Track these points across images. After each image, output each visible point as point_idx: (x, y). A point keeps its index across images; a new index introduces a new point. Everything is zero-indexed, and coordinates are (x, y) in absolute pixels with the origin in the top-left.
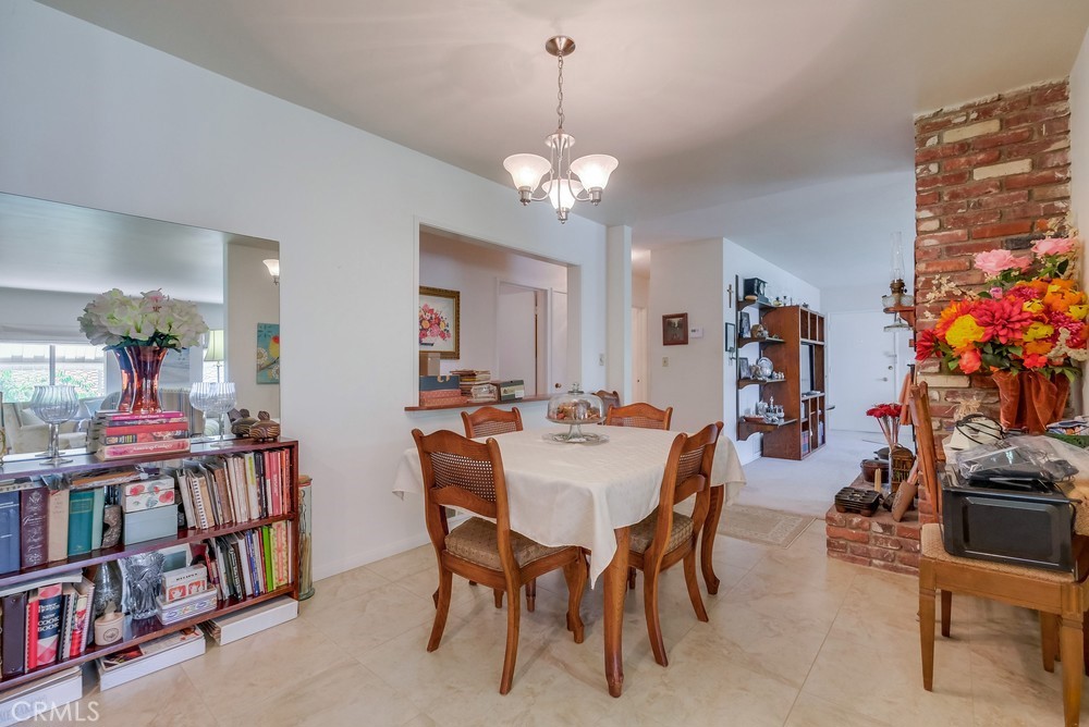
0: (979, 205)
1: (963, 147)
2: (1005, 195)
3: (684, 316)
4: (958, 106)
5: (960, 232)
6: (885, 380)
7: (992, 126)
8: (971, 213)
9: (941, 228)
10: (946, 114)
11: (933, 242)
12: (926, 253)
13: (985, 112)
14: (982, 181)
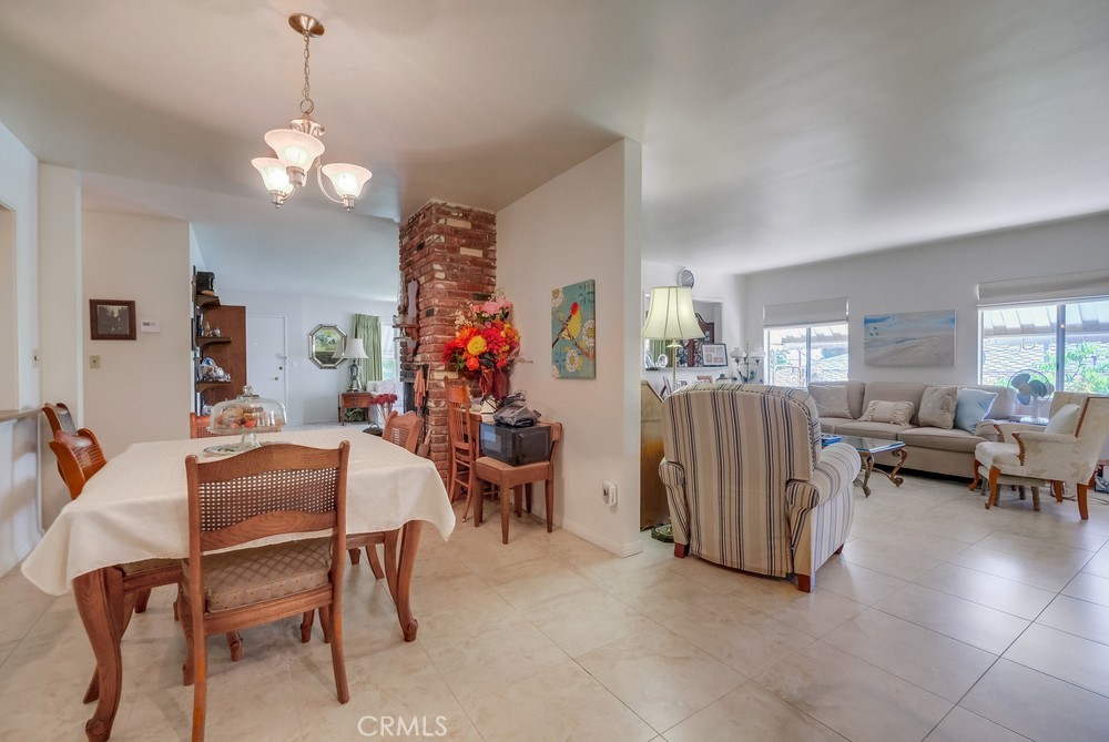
0: (462, 270)
1: (456, 231)
2: (473, 267)
3: (130, 305)
4: (454, 205)
5: (455, 283)
6: (276, 379)
7: (468, 225)
8: (459, 273)
9: (446, 279)
10: (448, 207)
11: (442, 286)
12: (439, 293)
13: (466, 215)
14: (464, 256)
